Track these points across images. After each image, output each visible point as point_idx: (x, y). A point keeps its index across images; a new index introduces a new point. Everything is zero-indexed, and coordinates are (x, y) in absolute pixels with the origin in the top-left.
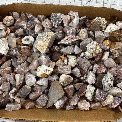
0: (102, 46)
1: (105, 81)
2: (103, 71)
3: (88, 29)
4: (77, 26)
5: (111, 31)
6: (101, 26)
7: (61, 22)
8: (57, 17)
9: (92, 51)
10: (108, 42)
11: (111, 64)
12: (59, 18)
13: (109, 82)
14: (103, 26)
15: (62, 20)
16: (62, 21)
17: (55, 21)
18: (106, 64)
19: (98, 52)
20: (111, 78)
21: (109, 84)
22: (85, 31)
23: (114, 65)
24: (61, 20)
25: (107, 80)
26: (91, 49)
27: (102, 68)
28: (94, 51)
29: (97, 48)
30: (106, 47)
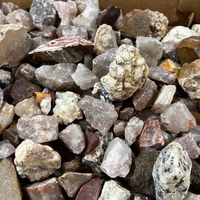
0: (154, 71)
1: (160, 169)
2: (157, 140)
3: (119, 33)
4: (91, 26)
5: (180, 40)
6: (153, 24)
7: (53, 16)
8: (45, 5)
9: (121, 71)
10: (172, 65)
11: (182, 122)
12: (48, 7)
13: (177, 171)
14: (159, 25)
15: (57, 12)
16: (57, 15)
17: (38, 12)
18: (168, 122)
19: (138, 73)
20: (183, 159)
21: (175, 178)
22: (107, 30)
23: (191, 124)
24: (54, 11)
25: (168, 162)
26: (119, 64)
27: (154, 129)
28: (126, 71)
29: (135, 61)
30: (167, 74)
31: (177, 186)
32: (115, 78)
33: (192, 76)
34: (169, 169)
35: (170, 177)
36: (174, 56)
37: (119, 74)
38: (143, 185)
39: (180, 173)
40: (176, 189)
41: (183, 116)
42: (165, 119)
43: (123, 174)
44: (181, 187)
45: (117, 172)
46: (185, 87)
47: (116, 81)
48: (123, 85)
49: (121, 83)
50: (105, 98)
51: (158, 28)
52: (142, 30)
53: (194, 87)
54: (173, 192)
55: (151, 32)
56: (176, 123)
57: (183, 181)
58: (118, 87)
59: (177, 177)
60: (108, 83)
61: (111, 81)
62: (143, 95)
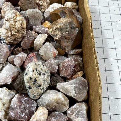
3: (19, 8)
6: (37, 2)
10: (48, 24)
14: (41, 2)
23: (54, 54)
26: (7, 20)
27: (32, 58)
28: (11, 24)
29: (16, 18)
30: (44, 29)
31: (34, 84)
32: (6, 29)
33: (55, 28)
34: (26, 74)
35: (28, 78)
36: (50, 19)
37: (7, 26)
38: (22, 88)
39: (33, 75)
40: (34, 86)
41: (50, 50)
42: (41, 53)
43: (8, 82)
44: (36, 84)
45: (4, 81)
46: (52, 35)
47: (6, 31)
48: (11, 33)
49: (10, 32)
50: (4, 42)
51: (41, 4)
52: (31, 5)
53: (56, 34)
54: (33, 88)
55: (37, 7)
56: (47, 54)
57: (36, 80)
58: (8, 34)
59: (32, 78)
60: (2, 32)
61: (3, 31)
62: (25, 39)
